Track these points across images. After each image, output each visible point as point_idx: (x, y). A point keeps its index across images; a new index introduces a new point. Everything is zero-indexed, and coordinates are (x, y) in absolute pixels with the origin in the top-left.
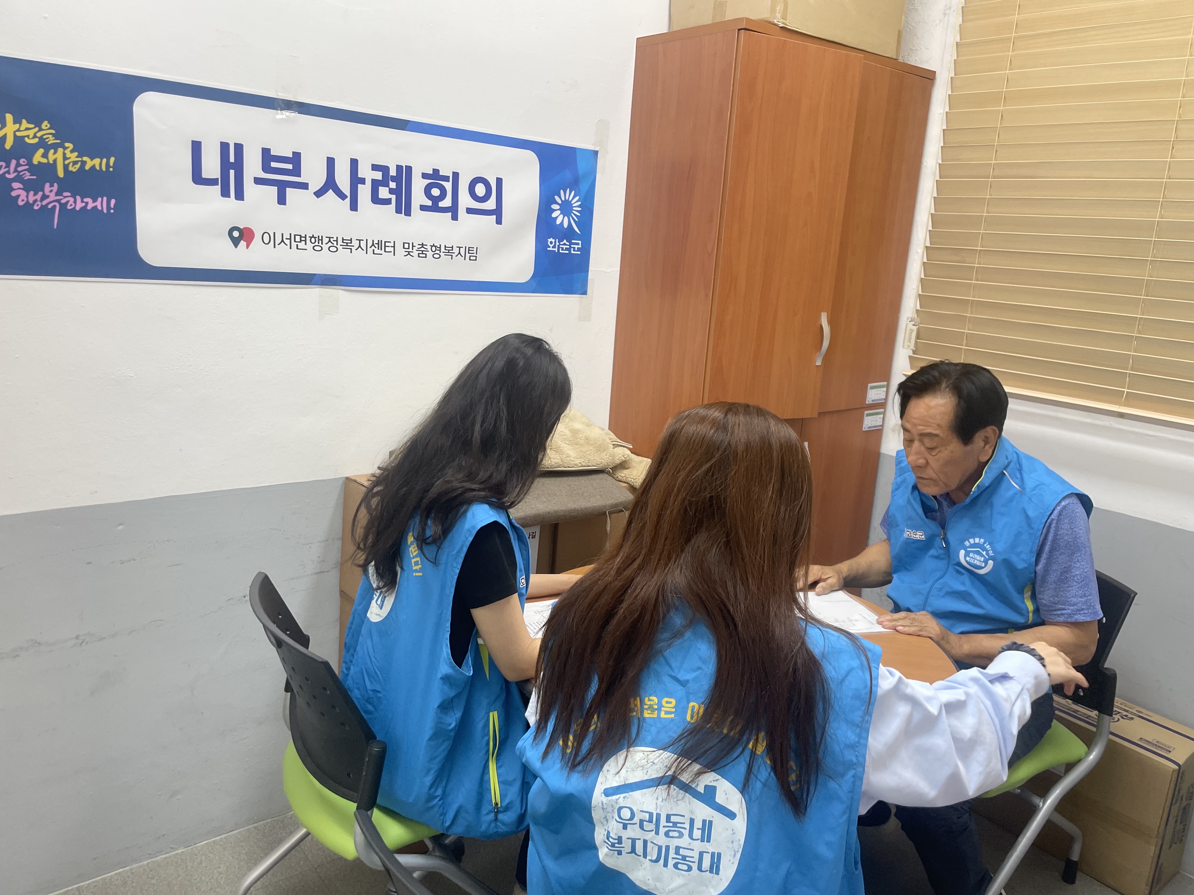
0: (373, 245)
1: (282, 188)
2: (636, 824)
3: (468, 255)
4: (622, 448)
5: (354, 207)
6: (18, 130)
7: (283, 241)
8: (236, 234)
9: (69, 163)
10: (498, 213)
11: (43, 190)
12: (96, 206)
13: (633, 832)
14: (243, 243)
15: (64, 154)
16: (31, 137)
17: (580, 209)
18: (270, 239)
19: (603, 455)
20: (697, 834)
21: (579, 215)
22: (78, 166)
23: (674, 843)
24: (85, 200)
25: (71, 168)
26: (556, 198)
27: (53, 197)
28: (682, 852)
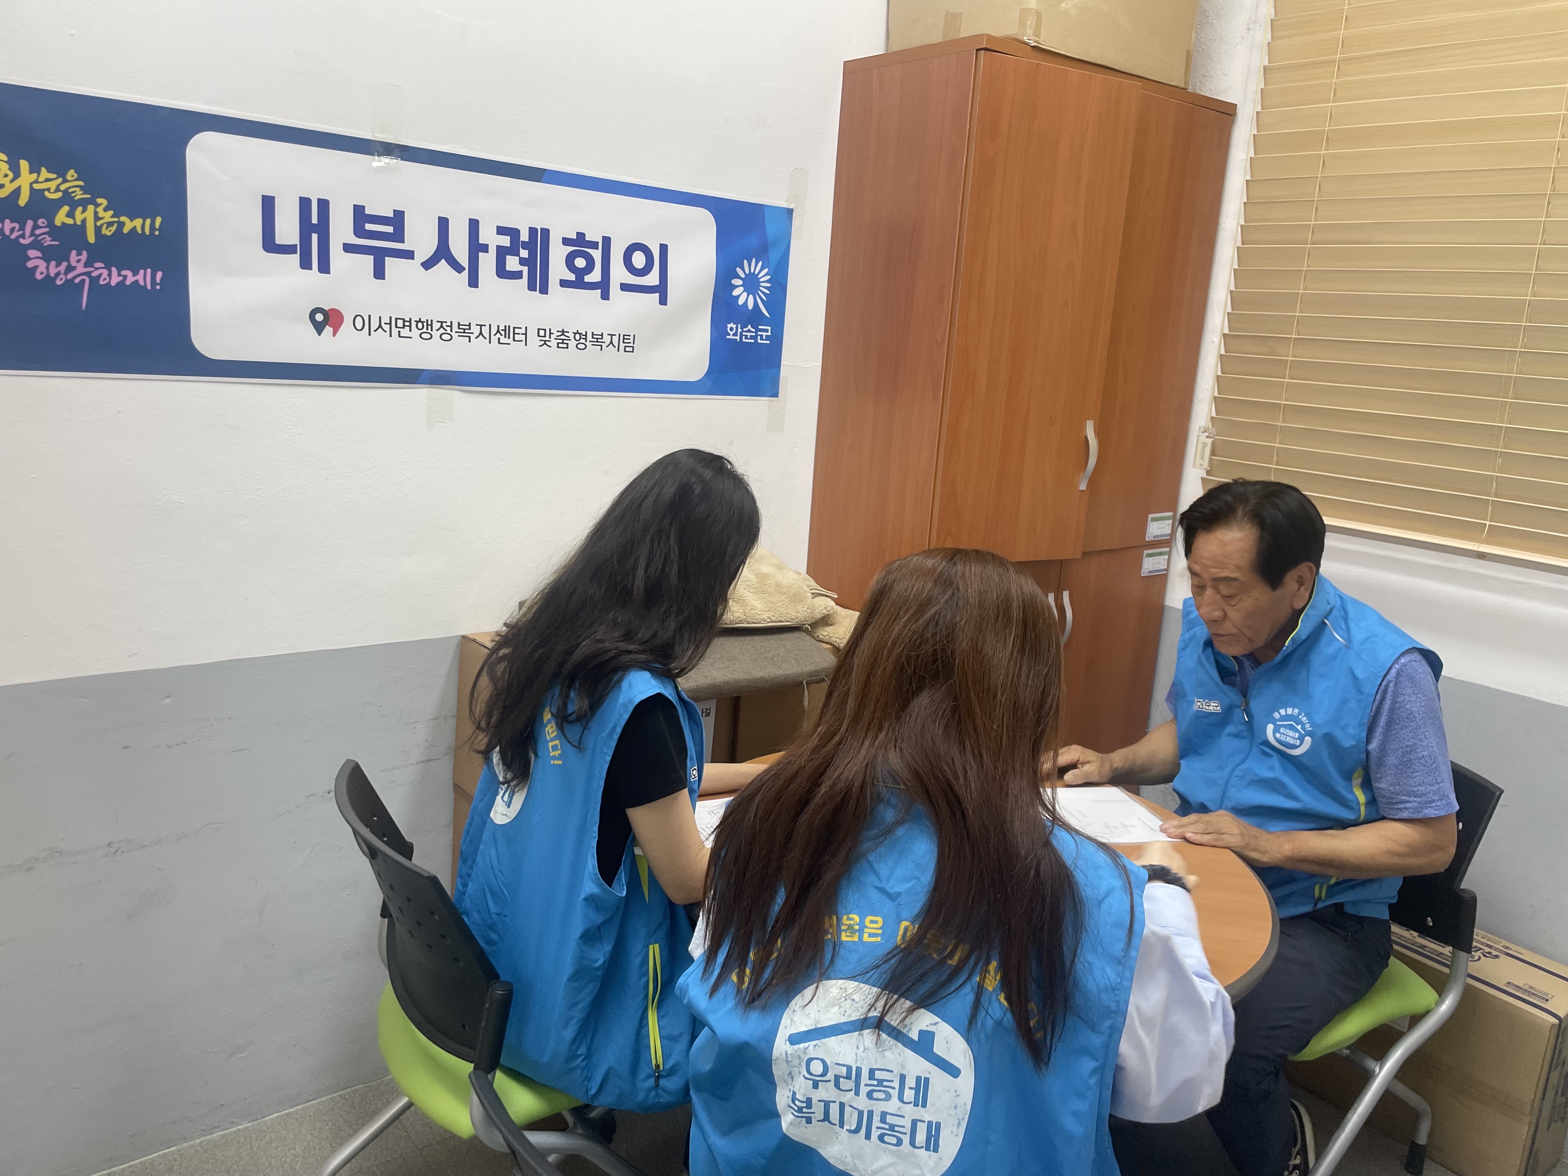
0: (498, 331)
1: (379, 257)
2: (830, 1081)
3: (622, 345)
4: (824, 597)
5: (473, 282)
6: (36, 182)
7: (380, 326)
8: (319, 317)
9: (102, 225)
10: (661, 290)
11: (68, 260)
12: (137, 281)
13: (826, 1092)
14: (328, 330)
15: (96, 213)
16: (52, 191)
17: (769, 285)
18: (365, 324)
19: (799, 607)
20: (909, 1095)
21: (768, 292)
22: (113, 228)
23: (879, 1108)
24: (124, 273)
25: (104, 231)
26: (738, 270)
27: (80, 269)
28: (890, 1120)
